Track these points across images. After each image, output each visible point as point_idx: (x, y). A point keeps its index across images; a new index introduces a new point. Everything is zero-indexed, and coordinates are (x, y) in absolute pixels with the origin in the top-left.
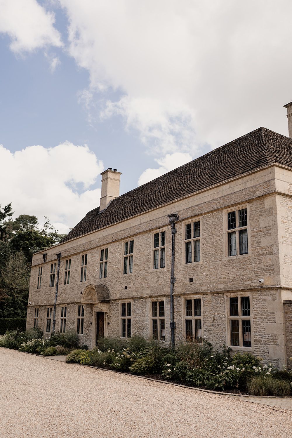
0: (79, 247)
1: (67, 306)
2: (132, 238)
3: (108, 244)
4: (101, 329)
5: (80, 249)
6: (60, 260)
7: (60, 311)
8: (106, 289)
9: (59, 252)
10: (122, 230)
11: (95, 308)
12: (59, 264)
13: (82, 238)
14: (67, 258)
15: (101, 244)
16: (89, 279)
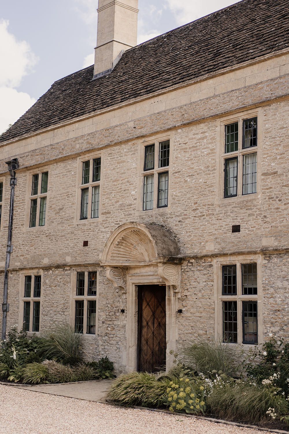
0: (72, 143)
1: (42, 273)
2: (250, 112)
3: (170, 129)
4: (147, 323)
5: (78, 146)
6: (15, 173)
7: (20, 284)
8: (169, 232)
9: (13, 158)
10: (215, 96)
11: (132, 276)
12: (13, 182)
13: (83, 122)
14: (37, 170)
15: (144, 131)
16: (109, 213)
